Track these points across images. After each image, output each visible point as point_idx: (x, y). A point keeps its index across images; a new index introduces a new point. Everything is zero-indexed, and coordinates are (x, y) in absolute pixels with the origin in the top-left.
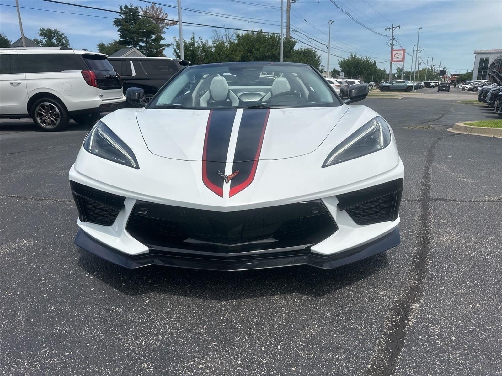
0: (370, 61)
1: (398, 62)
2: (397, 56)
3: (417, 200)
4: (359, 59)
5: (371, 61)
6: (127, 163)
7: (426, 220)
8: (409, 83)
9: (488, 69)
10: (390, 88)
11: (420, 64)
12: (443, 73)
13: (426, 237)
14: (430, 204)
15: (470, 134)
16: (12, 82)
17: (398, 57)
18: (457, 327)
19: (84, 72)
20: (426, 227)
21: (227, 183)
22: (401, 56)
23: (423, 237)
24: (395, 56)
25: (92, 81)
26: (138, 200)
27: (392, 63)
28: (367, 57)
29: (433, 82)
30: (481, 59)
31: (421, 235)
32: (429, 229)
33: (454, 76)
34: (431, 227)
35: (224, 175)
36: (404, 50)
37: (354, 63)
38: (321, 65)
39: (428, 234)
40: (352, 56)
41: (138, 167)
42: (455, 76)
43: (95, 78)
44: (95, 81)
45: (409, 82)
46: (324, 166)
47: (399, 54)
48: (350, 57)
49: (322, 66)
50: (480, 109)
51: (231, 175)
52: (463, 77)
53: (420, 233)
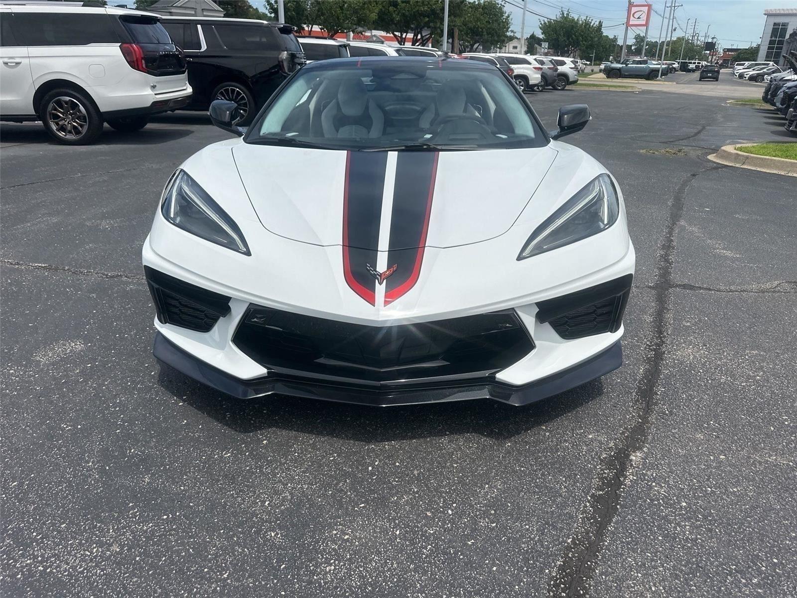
0: (591, 25)
1: (638, 27)
2: (637, 16)
3: (650, 287)
4: (573, 20)
5: (594, 24)
6: (230, 245)
7: (661, 321)
8: (654, 64)
9: (785, 44)
10: (623, 73)
11: (675, 30)
12: (710, 46)
13: (659, 349)
14: (671, 294)
15: (742, 167)
16: (6, 60)
17: (638, 18)
18: (691, 488)
19: (125, 45)
20: (660, 332)
21: (380, 283)
22: (644, 17)
23: (654, 350)
24: (635, 16)
25: (137, 60)
26: (251, 304)
27: (629, 27)
28: (587, 17)
29: (693, 61)
30: (775, 24)
31: (653, 345)
32: (664, 337)
33: (727, 53)
34: (667, 334)
35: (376, 271)
36: (649, 6)
37: (565, 26)
38: (510, 29)
39: (662, 345)
40: (563, 14)
41: (248, 253)
42: (730, 53)
43: (142, 56)
44: (143, 61)
45: (654, 62)
46: (519, 258)
47: (641, 13)
48: (559, 15)
49: (512, 31)
50: (765, 117)
51: (386, 272)
52: (742, 55)
53: (651, 343)
